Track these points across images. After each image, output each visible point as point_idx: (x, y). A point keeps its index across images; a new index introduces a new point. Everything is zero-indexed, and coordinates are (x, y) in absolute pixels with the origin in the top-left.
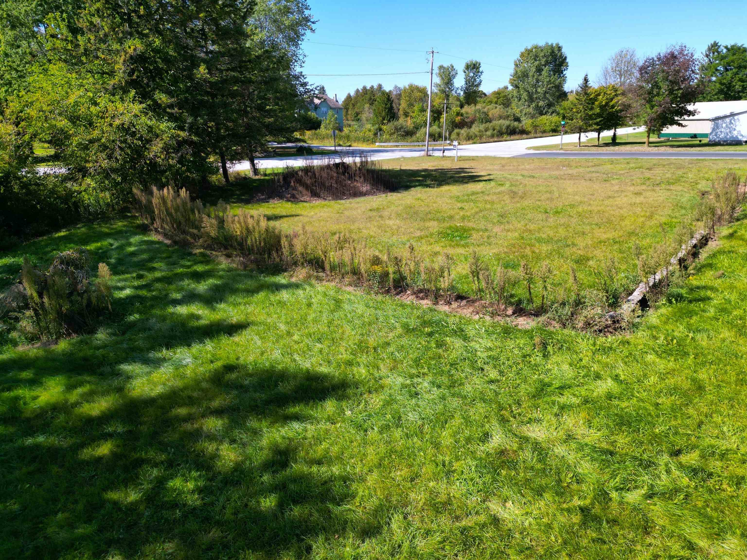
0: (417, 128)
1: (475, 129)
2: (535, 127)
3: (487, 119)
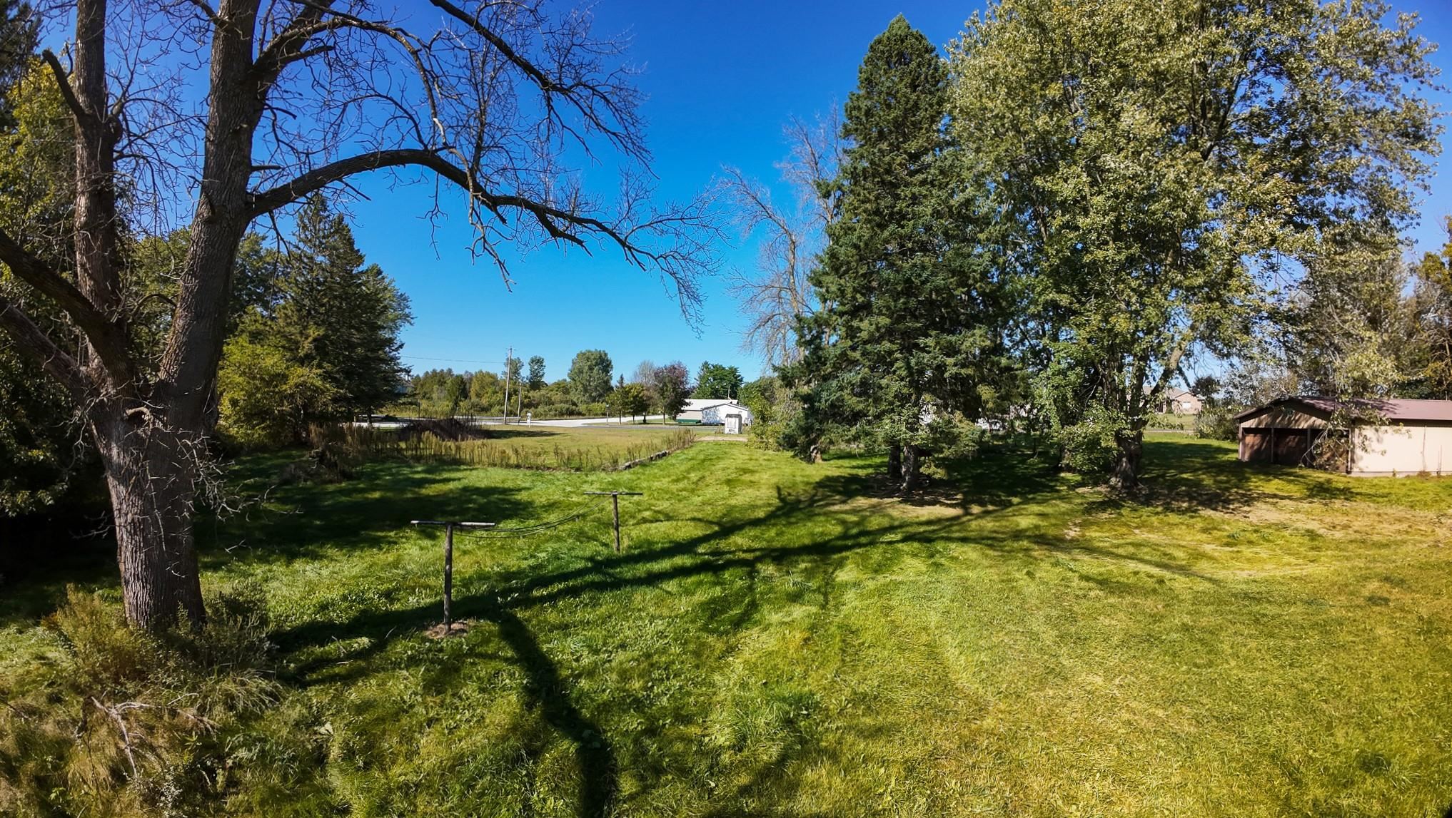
0: (491, 406)
1: (541, 409)
2: (589, 411)
3: (550, 402)
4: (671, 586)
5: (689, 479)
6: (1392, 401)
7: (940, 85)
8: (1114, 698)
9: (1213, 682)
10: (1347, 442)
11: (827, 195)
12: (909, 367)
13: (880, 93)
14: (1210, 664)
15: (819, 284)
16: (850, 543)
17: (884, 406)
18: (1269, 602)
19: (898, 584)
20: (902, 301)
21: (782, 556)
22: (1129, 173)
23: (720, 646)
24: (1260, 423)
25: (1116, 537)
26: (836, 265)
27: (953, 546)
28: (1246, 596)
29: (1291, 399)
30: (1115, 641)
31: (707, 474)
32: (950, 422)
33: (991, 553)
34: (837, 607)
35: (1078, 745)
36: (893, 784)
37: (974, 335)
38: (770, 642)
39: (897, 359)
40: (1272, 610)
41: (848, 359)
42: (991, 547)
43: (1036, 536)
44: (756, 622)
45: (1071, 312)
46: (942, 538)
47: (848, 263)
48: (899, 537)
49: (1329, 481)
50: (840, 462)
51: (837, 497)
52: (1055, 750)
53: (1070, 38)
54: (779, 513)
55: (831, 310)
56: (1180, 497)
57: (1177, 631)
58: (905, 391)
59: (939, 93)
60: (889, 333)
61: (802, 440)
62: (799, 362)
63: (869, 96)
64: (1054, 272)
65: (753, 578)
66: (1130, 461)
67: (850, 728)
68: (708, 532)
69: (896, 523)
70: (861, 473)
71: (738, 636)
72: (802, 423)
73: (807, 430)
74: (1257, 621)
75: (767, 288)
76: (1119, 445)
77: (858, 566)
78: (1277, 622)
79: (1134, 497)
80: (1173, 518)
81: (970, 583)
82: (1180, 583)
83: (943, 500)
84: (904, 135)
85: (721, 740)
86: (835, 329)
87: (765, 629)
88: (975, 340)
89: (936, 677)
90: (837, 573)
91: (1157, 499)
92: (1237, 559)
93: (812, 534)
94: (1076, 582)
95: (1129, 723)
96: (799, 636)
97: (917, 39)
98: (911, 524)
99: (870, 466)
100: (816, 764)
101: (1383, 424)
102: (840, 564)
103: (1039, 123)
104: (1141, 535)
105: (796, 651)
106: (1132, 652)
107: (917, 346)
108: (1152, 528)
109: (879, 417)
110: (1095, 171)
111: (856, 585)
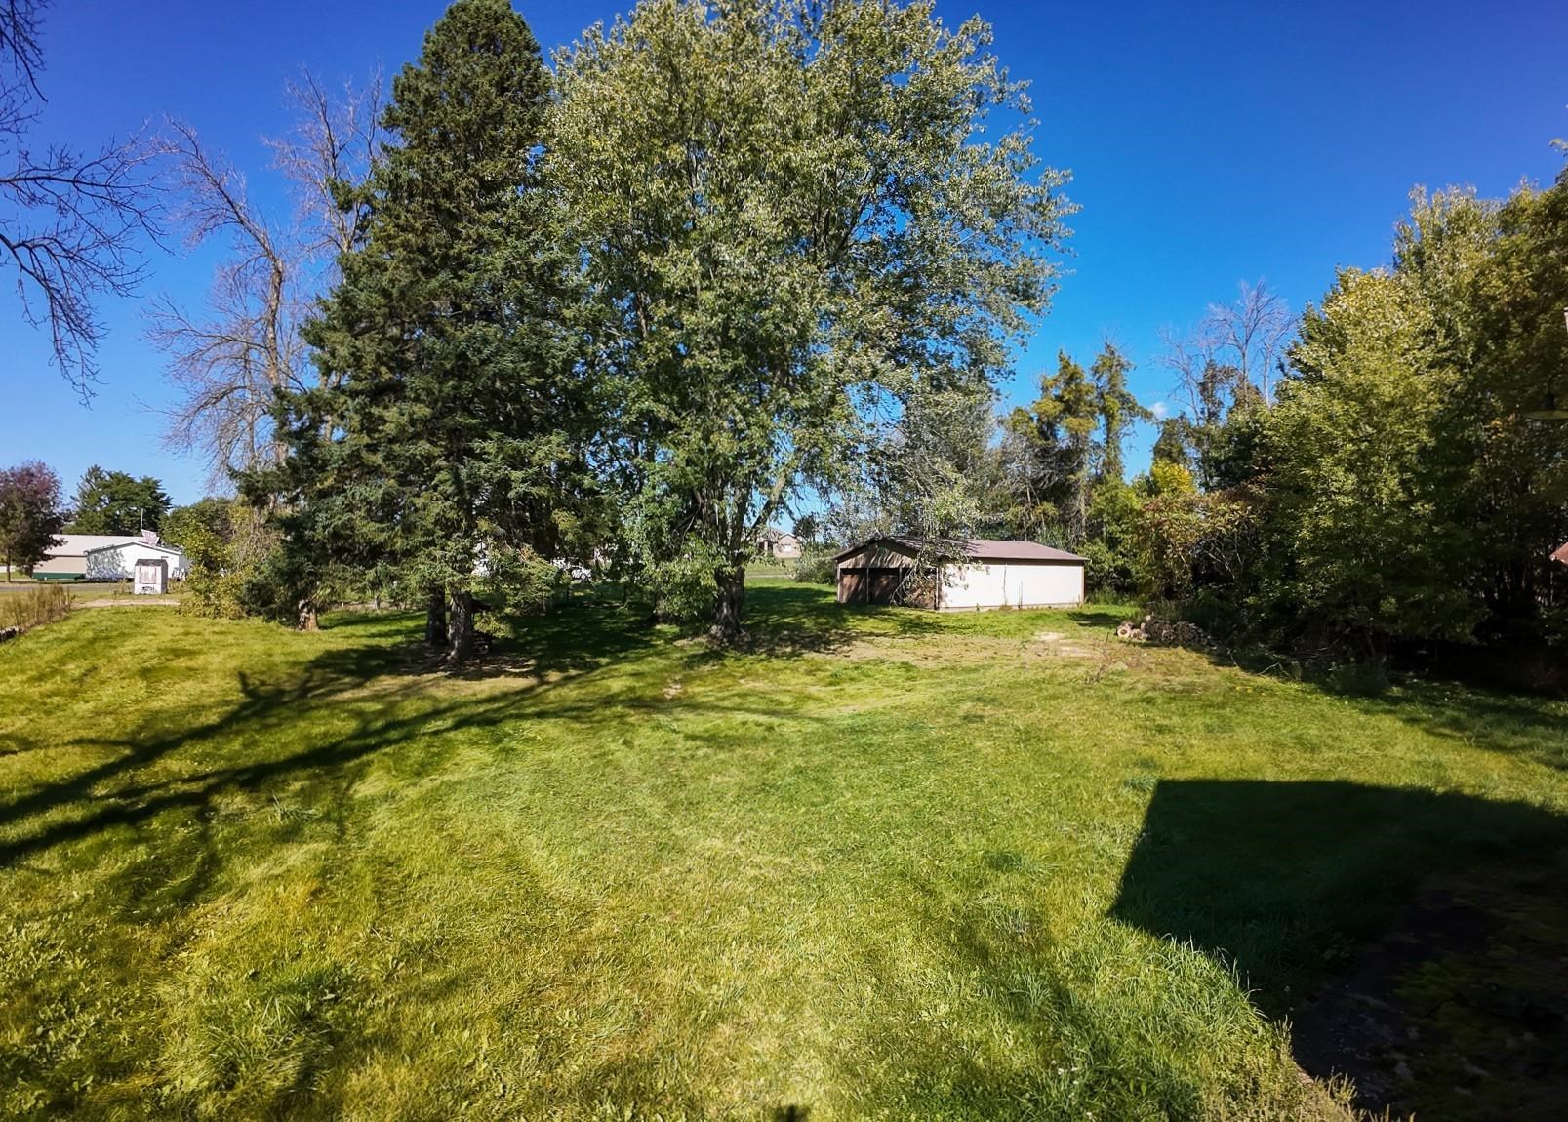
4: (49, 860)
5: (63, 673)
6: (975, 542)
7: (538, 99)
8: (737, 858)
9: (832, 817)
10: (934, 579)
11: (346, 206)
12: (457, 480)
13: (452, 80)
14: (827, 800)
15: (318, 341)
16: (372, 741)
17: (418, 538)
18: (875, 733)
19: (452, 786)
20: (451, 383)
21: (256, 778)
22: (742, 271)
23: (158, 940)
24: (856, 563)
25: (721, 690)
26: (349, 314)
27: (526, 724)
28: (853, 730)
29: (884, 539)
30: (729, 798)
31: (100, 662)
32: (515, 559)
33: (577, 726)
34: (361, 836)
35: (706, 918)
36: (485, 1046)
37: (549, 442)
38: (253, 911)
39: (439, 469)
40: (877, 739)
41: (362, 464)
42: (576, 719)
43: (631, 699)
44: (221, 887)
45: (670, 426)
46: (511, 716)
47: (371, 316)
48: (449, 723)
49: (919, 617)
50: (350, 630)
51: (347, 680)
52: (682, 932)
53: (703, 95)
54: (245, 713)
55: (338, 388)
56: (783, 641)
57: (791, 774)
58: (452, 515)
59: (535, 109)
60: (427, 429)
61: (282, 593)
62: (278, 465)
63: (434, 77)
64: (651, 376)
65: (207, 821)
66: (731, 606)
67: (406, 997)
68: (112, 760)
69: (444, 706)
70: (385, 643)
71: (193, 915)
72: (283, 564)
73: (291, 576)
74: (865, 751)
75: (225, 340)
76: (719, 585)
77: (389, 771)
78: (884, 750)
79: (737, 647)
80: (776, 663)
81: (554, 765)
82: (789, 727)
83: (509, 669)
84: (476, 151)
85: (193, 1083)
86: (342, 417)
87: (241, 893)
88: (550, 449)
89: (522, 891)
90: (356, 787)
91: (760, 646)
92: (841, 697)
93: (308, 737)
94: (681, 744)
95: (756, 878)
96: (301, 891)
97: (516, 24)
98: (465, 705)
99: (398, 632)
100: (363, 1062)
101: (964, 562)
102: (360, 774)
103: (653, 187)
104: (746, 685)
105: (301, 911)
106: (748, 806)
107: (470, 452)
108: (757, 676)
109: (409, 553)
110: (711, 262)
111: (389, 797)
